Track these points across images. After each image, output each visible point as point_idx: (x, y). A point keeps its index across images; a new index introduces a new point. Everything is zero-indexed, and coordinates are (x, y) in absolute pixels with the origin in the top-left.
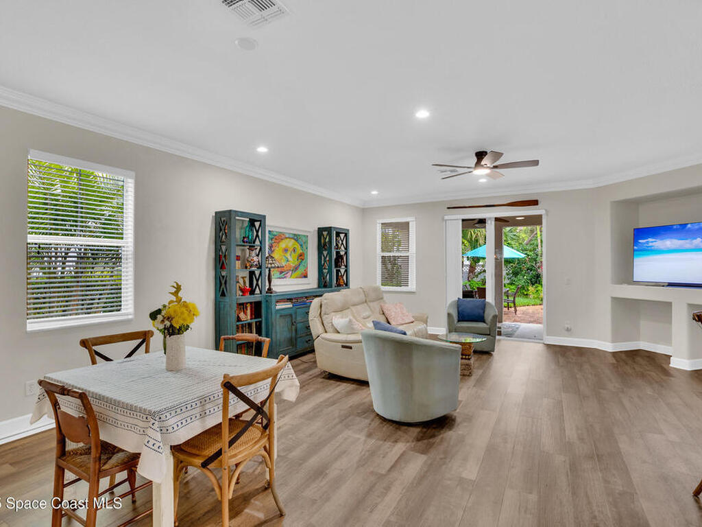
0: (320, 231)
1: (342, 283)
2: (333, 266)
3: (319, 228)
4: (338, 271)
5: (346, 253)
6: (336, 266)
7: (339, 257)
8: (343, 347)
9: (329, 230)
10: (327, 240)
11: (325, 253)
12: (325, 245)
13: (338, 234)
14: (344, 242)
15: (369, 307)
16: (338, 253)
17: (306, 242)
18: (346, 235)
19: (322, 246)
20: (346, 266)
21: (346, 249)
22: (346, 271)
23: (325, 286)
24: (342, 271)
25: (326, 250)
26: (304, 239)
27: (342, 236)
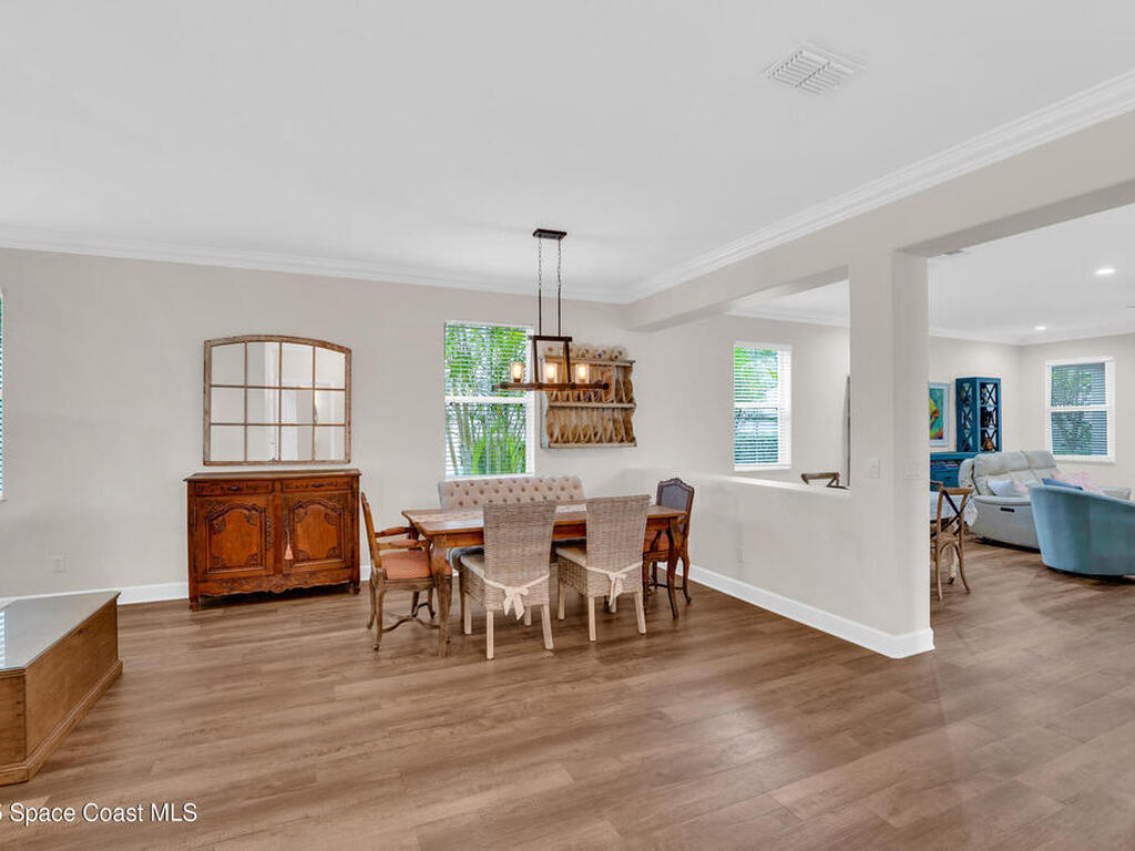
0: (960, 383)
1: (990, 445)
2: (979, 425)
3: (957, 380)
4: (983, 432)
5: (996, 409)
6: (982, 425)
7: (986, 416)
8: (1002, 509)
9: (972, 381)
10: (970, 393)
11: (967, 410)
12: (966, 399)
13: (983, 386)
14: (993, 395)
15: (1035, 474)
16: (983, 409)
17: (942, 397)
18: (996, 386)
19: (961, 401)
20: (997, 426)
21: (996, 403)
22: (996, 431)
23: (966, 450)
24: (991, 431)
25: (967, 405)
26: (938, 393)
27: (990, 387)
